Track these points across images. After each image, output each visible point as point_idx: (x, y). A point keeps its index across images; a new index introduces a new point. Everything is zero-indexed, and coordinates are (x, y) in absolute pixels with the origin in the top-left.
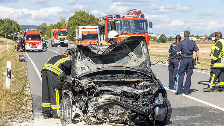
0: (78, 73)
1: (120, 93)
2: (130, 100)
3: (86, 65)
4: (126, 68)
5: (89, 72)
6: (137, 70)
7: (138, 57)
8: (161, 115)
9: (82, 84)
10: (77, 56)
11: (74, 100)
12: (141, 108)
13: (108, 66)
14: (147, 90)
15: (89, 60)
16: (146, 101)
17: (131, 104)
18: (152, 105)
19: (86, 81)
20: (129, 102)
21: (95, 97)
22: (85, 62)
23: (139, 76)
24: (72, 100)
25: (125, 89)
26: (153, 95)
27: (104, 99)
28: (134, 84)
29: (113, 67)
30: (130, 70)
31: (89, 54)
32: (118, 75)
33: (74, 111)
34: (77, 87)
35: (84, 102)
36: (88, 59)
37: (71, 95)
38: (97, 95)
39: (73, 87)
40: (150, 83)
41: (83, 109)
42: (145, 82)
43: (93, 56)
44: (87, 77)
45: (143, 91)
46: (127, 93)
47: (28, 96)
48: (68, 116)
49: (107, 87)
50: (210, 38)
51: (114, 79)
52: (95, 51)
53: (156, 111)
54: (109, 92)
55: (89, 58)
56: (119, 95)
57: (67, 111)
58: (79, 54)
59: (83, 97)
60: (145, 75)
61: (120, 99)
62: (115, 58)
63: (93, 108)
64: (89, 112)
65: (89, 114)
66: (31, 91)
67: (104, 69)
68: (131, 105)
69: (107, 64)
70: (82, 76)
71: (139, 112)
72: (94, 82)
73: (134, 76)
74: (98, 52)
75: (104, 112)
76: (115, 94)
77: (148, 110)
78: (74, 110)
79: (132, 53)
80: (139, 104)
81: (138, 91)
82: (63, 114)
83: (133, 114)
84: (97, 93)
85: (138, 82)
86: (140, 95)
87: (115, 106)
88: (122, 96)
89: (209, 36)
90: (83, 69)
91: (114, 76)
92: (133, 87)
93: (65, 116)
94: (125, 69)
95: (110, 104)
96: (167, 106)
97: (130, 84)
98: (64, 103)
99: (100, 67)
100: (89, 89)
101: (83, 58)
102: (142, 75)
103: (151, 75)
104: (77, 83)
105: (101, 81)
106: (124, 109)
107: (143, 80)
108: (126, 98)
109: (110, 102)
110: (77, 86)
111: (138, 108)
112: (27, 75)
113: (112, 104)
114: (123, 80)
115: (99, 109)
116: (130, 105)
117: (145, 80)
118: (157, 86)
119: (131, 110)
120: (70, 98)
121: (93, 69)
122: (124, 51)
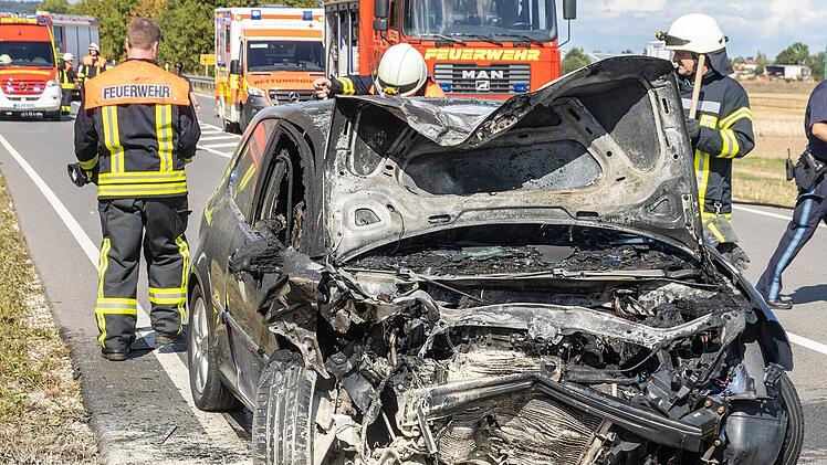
0: (339, 238)
1: (556, 342)
2: (611, 375)
3: (380, 199)
4: (579, 214)
5: (396, 234)
6: (632, 225)
7: (636, 161)
8: (756, 452)
9: (366, 297)
10: (332, 150)
11: (327, 377)
12: (667, 417)
13: (491, 204)
14: (692, 327)
15: (392, 172)
16: (691, 385)
17: (614, 394)
18: (718, 405)
19: (384, 280)
20: (602, 388)
21: (430, 362)
22: (377, 181)
23: (639, 253)
24: (315, 376)
25: (584, 319)
26: (722, 353)
27: (476, 369)
28: (620, 296)
29: (514, 212)
30: (598, 226)
31: (395, 145)
32: (537, 248)
33: (322, 431)
34: (341, 311)
35: (376, 385)
36: (389, 168)
37: (310, 349)
38: (441, 351)
39: (319, 311)
40: (698, 291)
41: (369, 419)
42: (673, 286)
43: (411, 155)
44: (384, 260)
45: (672, 334)
46: (585, 341)
47: (49, 338)
48: (294, 453)
49: (490, 310)
50: (776, 70)
51: (521, 268)
52: (428, 131)
53: (732, 431)
54: (498, 334)
55: (394, 165)
56: (553, 350)
57: (290, 432)
58: (342, 142)
59: (368, 361)
60: (670, 250)
61: (558, 371)
62: (524, 163)
63: (422, 415)
64: (398, 433)
65: (399, 444)
66: (58, 312)
67: (469, 220)
68: (618, 404)
69: (484, 196)
70: (362, 251)
71: (654, 437)
72: (424, 286)
73: (615, 256)
74: (441, 135)
75: (474, 436)
76: (533, 348)
77: (703, 427)
78: (325, 425)
79: (606, 141)
80: (658, 400)
81: (649, 330)
82: (272, 446)
83: (626, 446)
84: (439, 338)
85: (640, 286)
86: (660, 354)
87: (534, 406)
88: (565, 358)
89: (775, 60)
90: (365, 216)
91: (520, 256)
92: (612, 310)
93: (281, 453)
94: (573, 222)
95: (508, 394)
96: (784, 407)
97: (598, 297)
98: (275, 390)
99: (450, 210)
100: (398, 322)
101: (362, 164)
102: (655, 253)
103: (702, 252)
104: (340, 289)
105: (458, 278)
106: (577, 424)
107: (659, 273)
108: (586, 369)
109: (509, 387)
110: (341, 304)
111: (653, 415)
112: (16, 227)
113: (517, 397)
114: (565, 273)
115: (449, 419)
116: (611, 402)
117: (673, 275)
118: (736, 307)
119: (615, 428)
120: (307, 363)
121: (412, 217)
122: (567, 131)
